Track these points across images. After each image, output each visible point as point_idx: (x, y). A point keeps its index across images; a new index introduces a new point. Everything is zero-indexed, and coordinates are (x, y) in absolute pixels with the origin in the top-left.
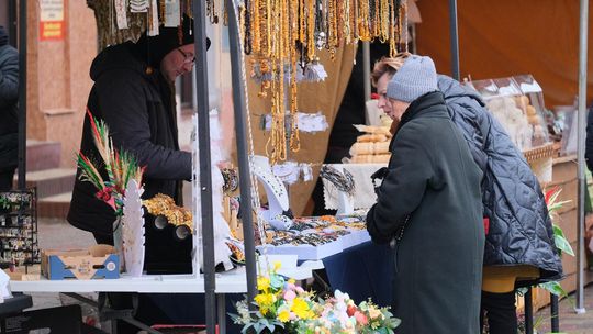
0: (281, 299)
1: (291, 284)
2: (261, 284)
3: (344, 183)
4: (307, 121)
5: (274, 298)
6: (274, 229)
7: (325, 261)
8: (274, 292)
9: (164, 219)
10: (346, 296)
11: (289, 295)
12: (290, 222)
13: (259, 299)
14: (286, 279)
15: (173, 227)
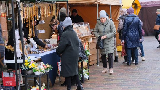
0: (30, 64)
1: (32, 61)
2: (26, 61)
3: (48, 42)
4: (41, 31)
5: (28, 63)
6: (33, 51)
7: (41, 57)
8: (28, 62)
9: (9, 49)
10: (43, 63)
11: (31, 63)
12: (36, 50)
13: (25, 64)
14: (31, 60)
15: (11, 51)
